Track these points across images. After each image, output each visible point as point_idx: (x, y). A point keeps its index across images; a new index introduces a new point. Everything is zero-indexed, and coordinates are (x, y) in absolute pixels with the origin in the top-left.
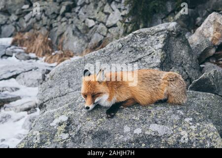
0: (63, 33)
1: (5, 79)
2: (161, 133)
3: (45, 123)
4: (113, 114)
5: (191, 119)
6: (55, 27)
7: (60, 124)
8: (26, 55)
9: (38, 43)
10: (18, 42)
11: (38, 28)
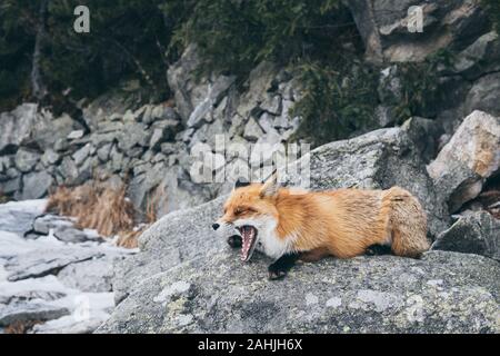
0: (157, 185)
1: (35, 276)
2: (381, 306)
3: (142, 298)
4: (282, 273)
5: (440, 282)
6: (140, 173)
7: (174, 298)
8: (78, 232)
9: (102, 207)
10: (60, 206)
11: (103, 176)
